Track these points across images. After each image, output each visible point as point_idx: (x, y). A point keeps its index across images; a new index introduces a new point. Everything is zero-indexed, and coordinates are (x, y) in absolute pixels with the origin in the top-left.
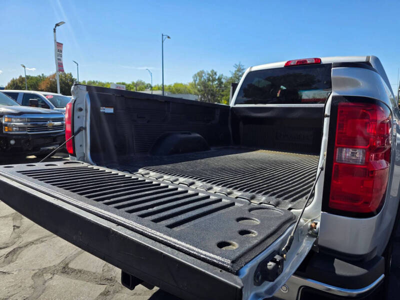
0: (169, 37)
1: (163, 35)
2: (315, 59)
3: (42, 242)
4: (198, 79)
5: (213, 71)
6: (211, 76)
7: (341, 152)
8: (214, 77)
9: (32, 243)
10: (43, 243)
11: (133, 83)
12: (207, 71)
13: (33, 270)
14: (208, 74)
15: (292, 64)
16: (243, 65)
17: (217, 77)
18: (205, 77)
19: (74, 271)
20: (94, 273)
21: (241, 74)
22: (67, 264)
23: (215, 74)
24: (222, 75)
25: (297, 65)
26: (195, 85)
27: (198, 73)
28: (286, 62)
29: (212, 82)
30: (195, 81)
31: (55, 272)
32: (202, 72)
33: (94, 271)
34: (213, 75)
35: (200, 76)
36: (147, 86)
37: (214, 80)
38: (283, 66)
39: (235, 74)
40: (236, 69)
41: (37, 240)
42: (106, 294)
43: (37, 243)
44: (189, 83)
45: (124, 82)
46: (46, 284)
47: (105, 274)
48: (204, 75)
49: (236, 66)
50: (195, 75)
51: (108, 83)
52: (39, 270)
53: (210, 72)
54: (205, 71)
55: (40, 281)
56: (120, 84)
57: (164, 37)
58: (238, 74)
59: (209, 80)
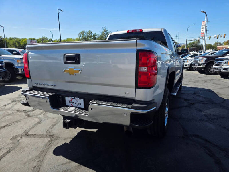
0: (62, 11)
1: (58, 10)
2: (140, 29)
3: (9, 125)
4: (81, 36)
5: (90, 31)
6: (89, 34)
7: (141, 68)
8: (91, 34)
9: (4, 127)
10: (11, 126)
11: (40, 38)
12: (86, 31)
13: (10, 137)
14: (87, 33)
15: (130, 31)
16: (107, 28)
17: (93, 35)
18: (85, 35)
19: (31, 135)
20: (43, 134)
21: (106, 33)
22: (27, 133)
23: (91, 33)
24: (95, 33)
25: (132, 32)
26: (80, 39)
27: (81, 32)
28: (127, 31)
29: (90, 38)
30: (80, 37)
31: (22, 136)
32: (84, 32)
33: (42, 133)
34: (90, 34)
35: (82, 34)
36: (50, 40)
37: (91, 37)
38: (126, 33)
39: (103, 33)
40: (103, 30)
41: (6, 125)
42: (51, 141)
43: (7, 127)
44: (76, 38)
45: (34, 38)
46: (19, 141)
47: (48, 134)
48: (84, 33)
49: (103, 28)
50: (79, 33)
51: (23, 39)
52: (13, 136)
53: (88, 32)
54: (85, 31)
55: (15, 141)
56: (31, 39)
57: (59, 11)
58: (104, 33)
59: (88, 36)
